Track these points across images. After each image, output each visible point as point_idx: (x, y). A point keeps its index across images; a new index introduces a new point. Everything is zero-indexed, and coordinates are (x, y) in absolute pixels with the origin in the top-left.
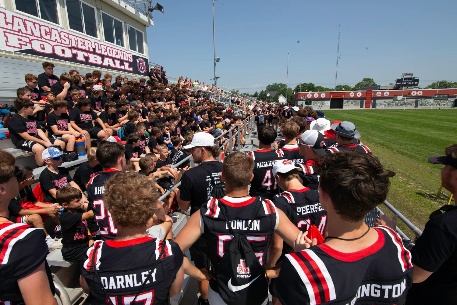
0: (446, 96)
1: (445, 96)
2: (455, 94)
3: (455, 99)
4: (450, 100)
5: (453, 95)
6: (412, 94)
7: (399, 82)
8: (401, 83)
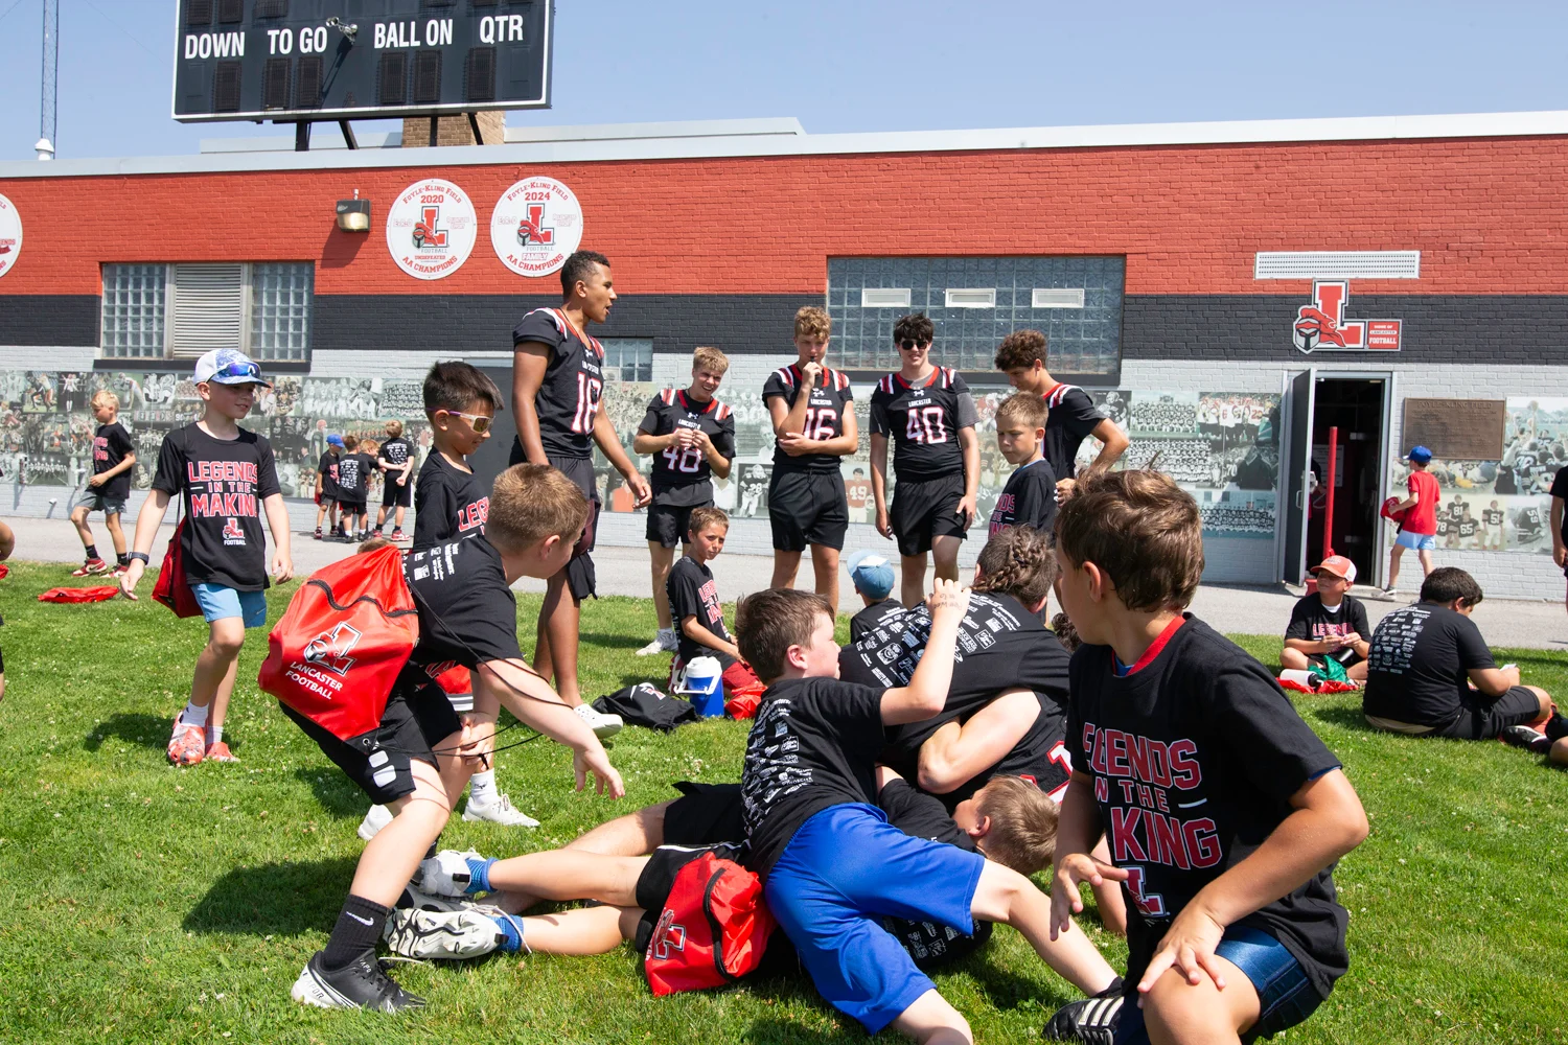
0: (1070, 298)
1: (1041, 299)
2: (1273, 267)
3: (1277, 377)
4: (1168, 409)
5: (1220, 284)
6: (399, 242)
7: (226, 26)
8: (257, 43)
